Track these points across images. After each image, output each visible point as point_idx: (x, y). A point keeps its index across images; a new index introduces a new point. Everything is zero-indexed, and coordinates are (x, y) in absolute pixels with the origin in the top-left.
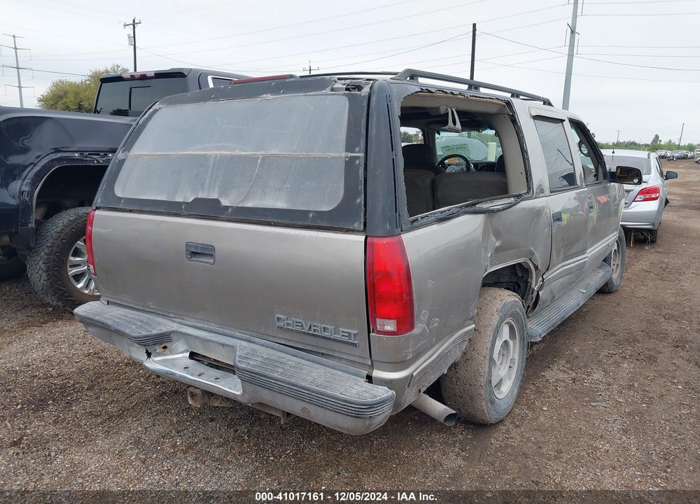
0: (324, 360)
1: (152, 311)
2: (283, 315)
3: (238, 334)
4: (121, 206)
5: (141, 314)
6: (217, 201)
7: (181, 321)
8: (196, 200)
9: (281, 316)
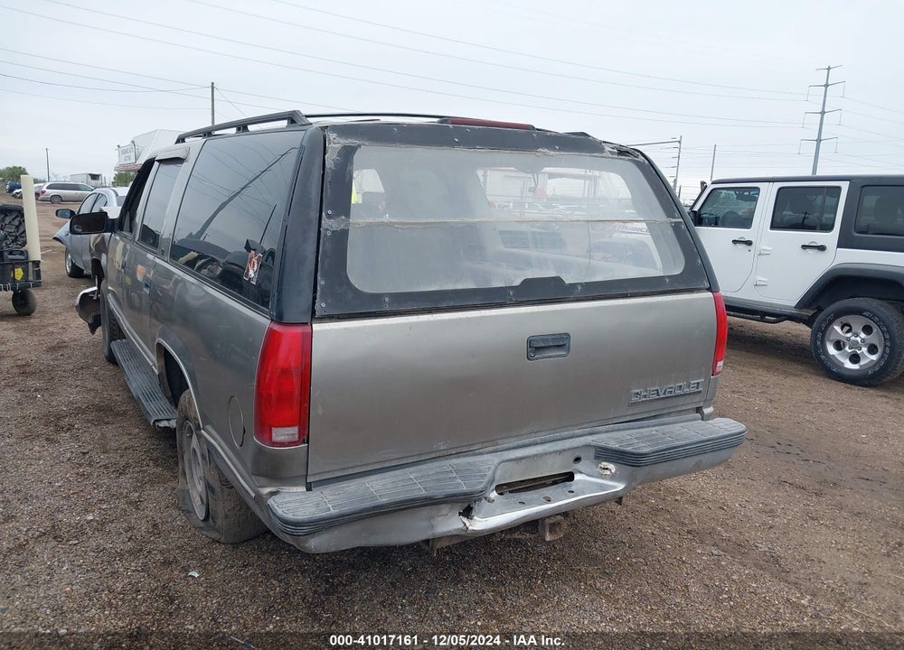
0: (665, 419)
1: (445, 453)
2: (638, 388)
3: (577, 432)
4: (387, 308)
5: (421, 467)
6: (558, 280)
7: (495, 448)
8: (527, 282)
9: (637, 391)
